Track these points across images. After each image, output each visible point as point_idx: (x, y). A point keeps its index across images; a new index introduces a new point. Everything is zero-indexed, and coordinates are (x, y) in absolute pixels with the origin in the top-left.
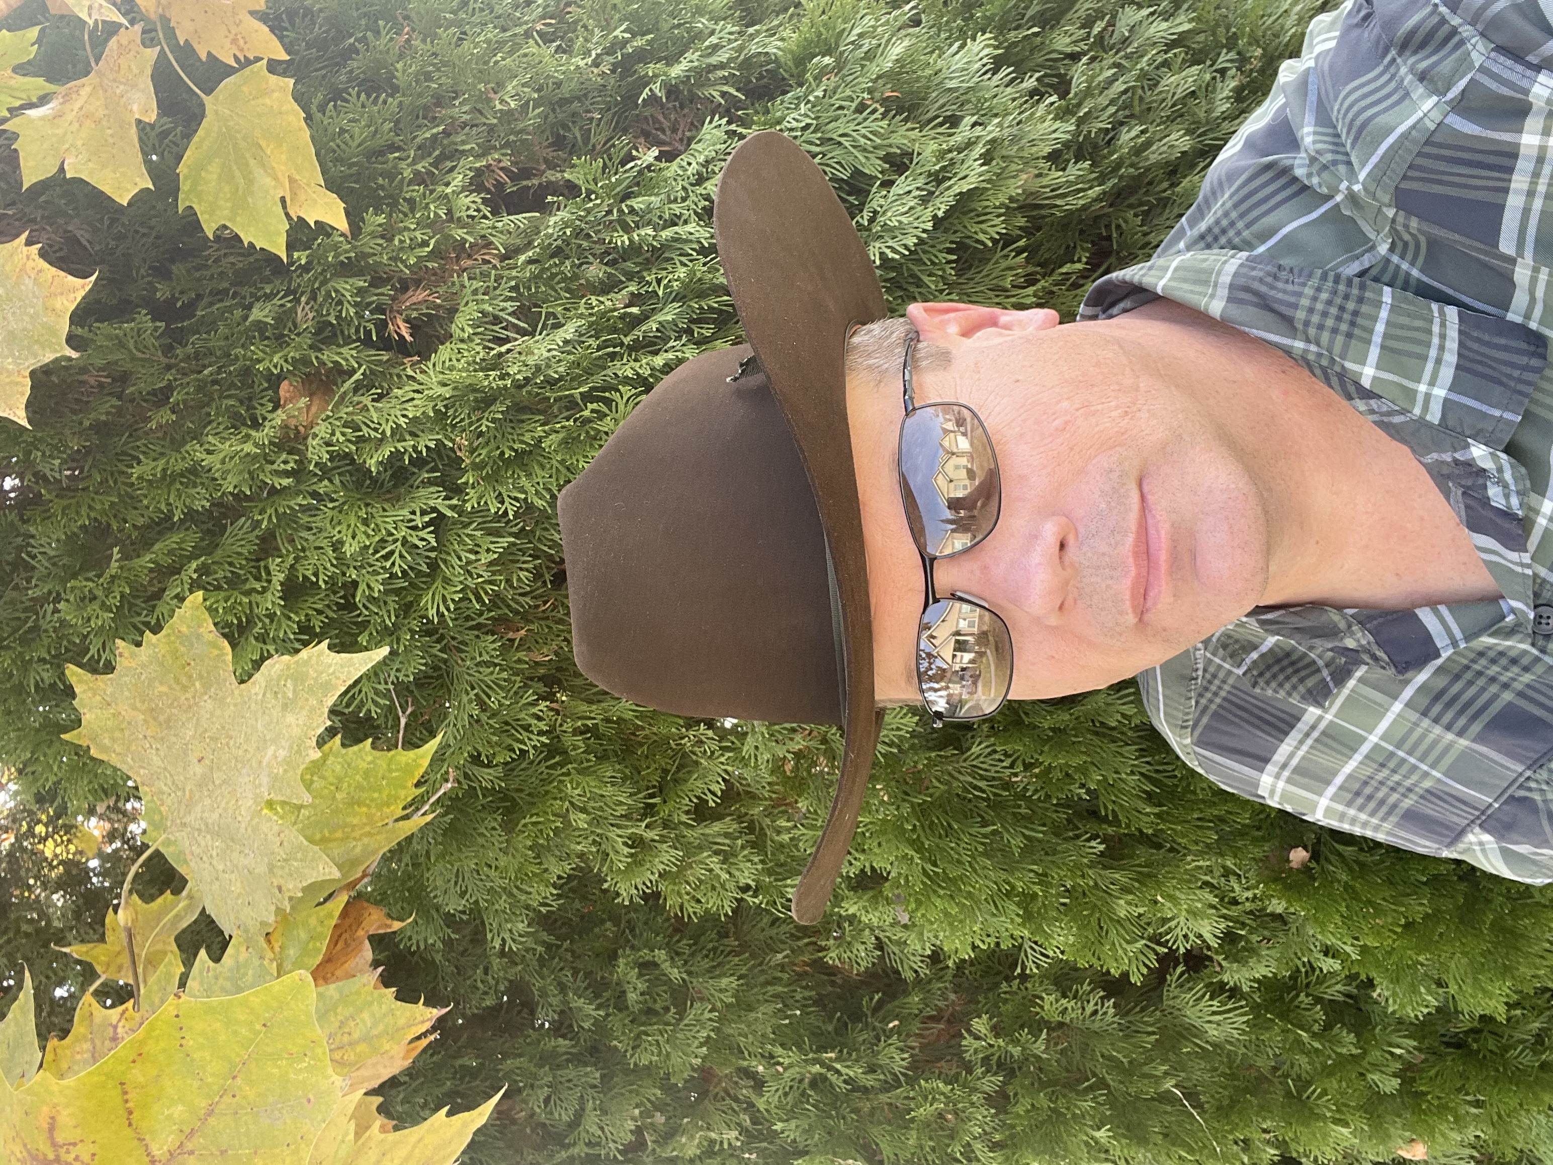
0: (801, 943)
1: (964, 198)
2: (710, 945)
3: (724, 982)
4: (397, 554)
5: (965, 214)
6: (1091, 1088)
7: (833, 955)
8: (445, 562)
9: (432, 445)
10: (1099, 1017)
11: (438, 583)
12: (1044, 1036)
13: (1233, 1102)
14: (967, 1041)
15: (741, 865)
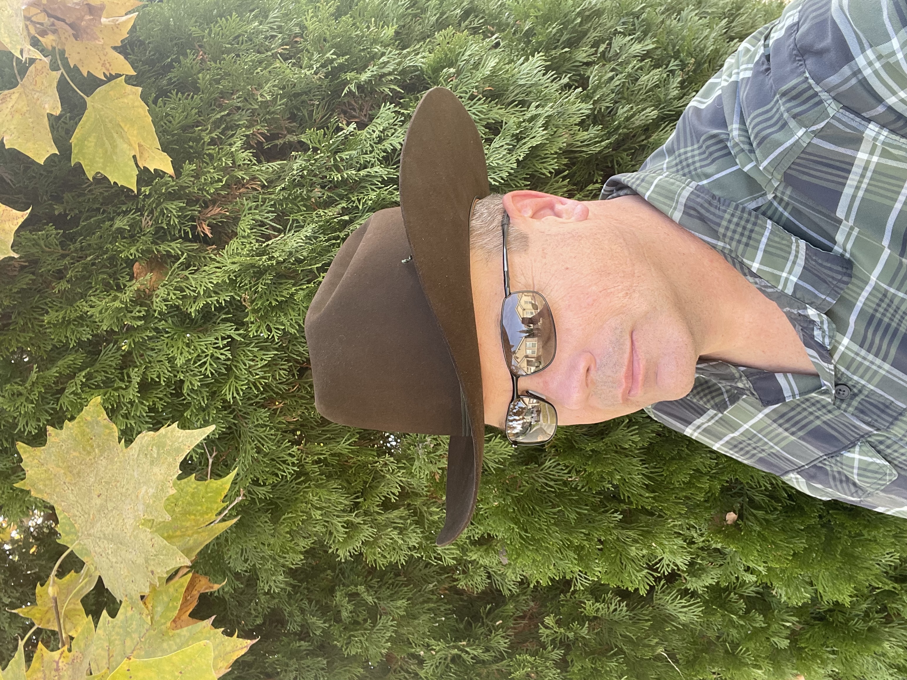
0: (443, 577)
1: (533, 149)
2: (390, 582)
3: (399, 603)
4: (208, 364)
5: (534, 157)
6: (615, 654)
7: (463, 583)
8: (236, 366)
9: (228, 299)
10: (618, 613)
11: (232, 379)
12: (587, 625)
13: (696, 658)
14: (542, 630)
15: (410, 535)
